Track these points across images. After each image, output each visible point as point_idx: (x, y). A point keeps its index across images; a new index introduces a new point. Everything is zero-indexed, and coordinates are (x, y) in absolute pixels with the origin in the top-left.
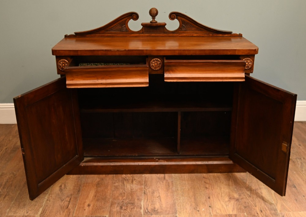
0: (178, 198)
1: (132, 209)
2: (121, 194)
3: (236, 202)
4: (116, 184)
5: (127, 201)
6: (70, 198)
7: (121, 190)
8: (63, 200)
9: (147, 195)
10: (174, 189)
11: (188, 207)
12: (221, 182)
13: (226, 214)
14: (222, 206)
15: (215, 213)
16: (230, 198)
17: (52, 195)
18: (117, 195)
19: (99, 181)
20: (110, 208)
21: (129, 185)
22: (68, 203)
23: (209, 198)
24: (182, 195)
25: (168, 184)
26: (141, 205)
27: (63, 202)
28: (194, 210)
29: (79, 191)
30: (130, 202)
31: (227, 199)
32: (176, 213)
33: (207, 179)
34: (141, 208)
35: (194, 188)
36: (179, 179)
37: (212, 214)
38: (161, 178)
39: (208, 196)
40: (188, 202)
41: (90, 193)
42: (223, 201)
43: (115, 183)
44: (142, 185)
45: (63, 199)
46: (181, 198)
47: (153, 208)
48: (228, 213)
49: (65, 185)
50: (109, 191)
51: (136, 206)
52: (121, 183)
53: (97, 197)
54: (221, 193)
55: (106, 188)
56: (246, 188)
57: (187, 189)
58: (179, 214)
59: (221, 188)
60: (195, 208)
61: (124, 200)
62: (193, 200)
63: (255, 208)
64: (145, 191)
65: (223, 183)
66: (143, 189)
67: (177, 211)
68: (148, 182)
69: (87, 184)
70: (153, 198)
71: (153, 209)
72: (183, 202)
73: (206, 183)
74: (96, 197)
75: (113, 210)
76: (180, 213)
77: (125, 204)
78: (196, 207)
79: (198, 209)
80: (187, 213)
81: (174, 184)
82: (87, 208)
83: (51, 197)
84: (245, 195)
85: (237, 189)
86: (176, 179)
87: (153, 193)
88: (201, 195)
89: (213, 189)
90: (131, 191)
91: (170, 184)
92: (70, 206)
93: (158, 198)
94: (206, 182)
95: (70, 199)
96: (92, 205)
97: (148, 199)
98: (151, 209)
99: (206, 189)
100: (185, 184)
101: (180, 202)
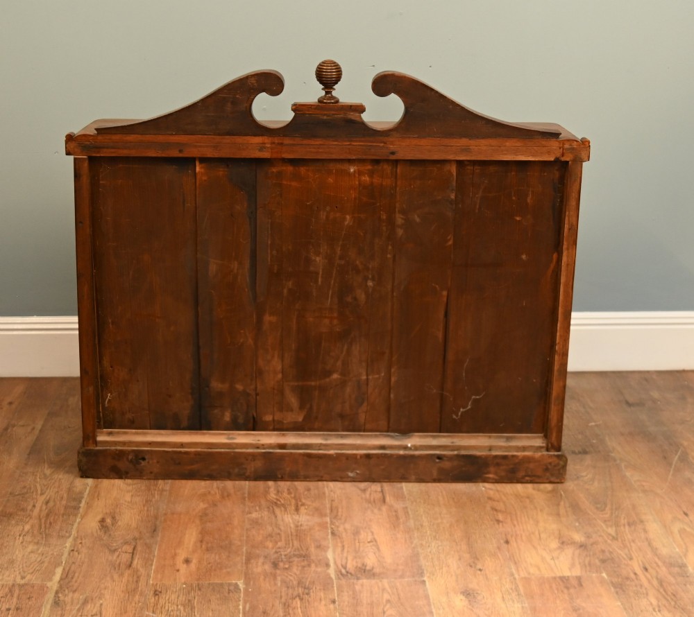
0: (424, 543)
1: (306, 569)
2: (270, 535)
3: (577, 552)
4: (254, 515)
5: (289, 550)
6: (133, 547)
7: (270, 529)
8: (115, 550)
9: (339, 536)
10: (411, 523)
11: (453, 563)
12: (536, 508)
13: (554, 575)
14: (543, 559)
15: (523, 574)
16: (563, 543)
17: (82, 539)
18: (260, 538)
19: (206, 509)
20: (244, 565)
21: (289, 516)
22: (128, 556)
23: (507, 542)
24: (435, 537)
25: (394, 514)
26: (328, 559)
27: (117, 554)
28: (469, 567)
29: (155, 531)
30: (297, 553)
31: (554, 544)
32: (422, 574)
33: (498, 501)
34: (328, 565)
35: (466, 522)
36: (424, 503)
37: (516, 576)
38: (374, 501)
39: (505, 539)
40: (453, 552)
41: (187, 536)
42: (545, 549)
43: (250, 513)
44: (326, 515)
45: (114, 548)
46: (433, 544)
47: (359, 565)
48: (559, 574)
49: (113, 518)
50: (236, 531)
51: (313, 562)
52: (266, 513)
53: (208, 543)
54: (537, 533)
55: (228, 524)
56: (605, 521)
57: (448, 525)
58: (429, 577)
59: (537, 522)
60: (472, 564)
61: (282, 550)
62: (464, 547)
63: (630, 562)
64: (335, 529)
65: (541, 510)
66: (329, 525)
67: (425, 572)
68: (340, 510)
69: (175, 516)
70: (357, 544)
71: (360, 568)
72: (439, 553)
73: (496, 510)
74: (204, 543)
75: (255, 570)
76: (433, 575)
77: (283, 557)
78: (474, 563)
79: (479, 566)
80: (452, 575)
81: (410, 513)
82: (183, 568)
83: (81, 543)
84: (600, 536)
85: (580, 523)
86: (415, 503)
87: (356, 533)
88: (485, 537)
89: (515, 523)
90: (297, 531)
91: (401, 514)
92: (135, 562)
93: (372, 544)
94: (497, 508)
95: (134, 549)
96: (194, 561)
97: (343, 546)
98: (356, 567)
99: (498, 524)
100: (440, 514)
101: (430, 552)
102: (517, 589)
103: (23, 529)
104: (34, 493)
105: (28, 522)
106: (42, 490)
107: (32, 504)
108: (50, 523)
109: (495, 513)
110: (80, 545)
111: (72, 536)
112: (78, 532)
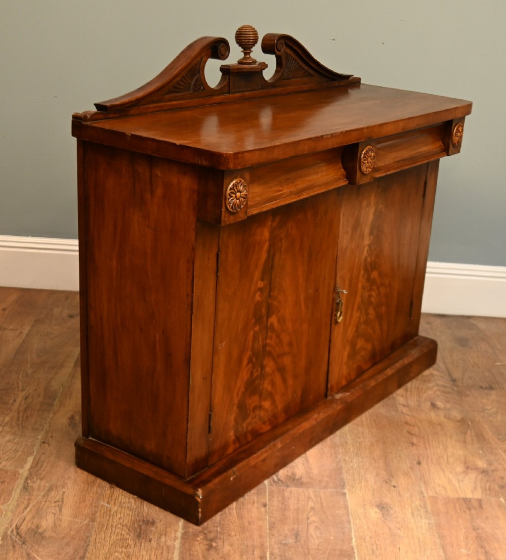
0: (347, 459)
3: (480, 477)
11: (371, 478)
12: (446, 435)
13: (457, 496)
14: (450, 481)
15: (431, 493)
16: (467, 468)
17: (52, 433)
23: (419, 463)
24: (357, 454)
28: (384, 483)
31: (460, 468)
32: (343, 487)
33: (414, 426)
35: (384, 443)
37: (425, 495)
39: (417, 461)
40: (371, 469)
42: (451, 472)
46: (355, 460)
47: (290, 474)
48: (462, 495)
54: (445, 457)
57: (369, 444)
58: (349, 490)
59: (446, 447)
60: (388, 481)
62: (381, 464)
65: (451, 437)
67: (346, 484)
71: (290, 477)
72: (360, 468)
73: (412, 434)
76: (353, 488)
78: (389, 479)
79: (393, 483)
80: (369, 490)
83: (52, 437)
84: (500, 464)
85: (483, 451)
88: (400, 456)
89: (428, 447)
94: (412, 432)
98: (287, 476)
99: (413, 446)
100: (363, 434)
101: (352, 467)
102: (425, 506)
103: (4, 420)
104: (16, 389)
105: (8, 414)
106: (23, 387)
107: (13, 399)
108: (27, 417)
109: (410, 436)
110: (51, 438)
111: (44, 429)
112: (50, 427)
